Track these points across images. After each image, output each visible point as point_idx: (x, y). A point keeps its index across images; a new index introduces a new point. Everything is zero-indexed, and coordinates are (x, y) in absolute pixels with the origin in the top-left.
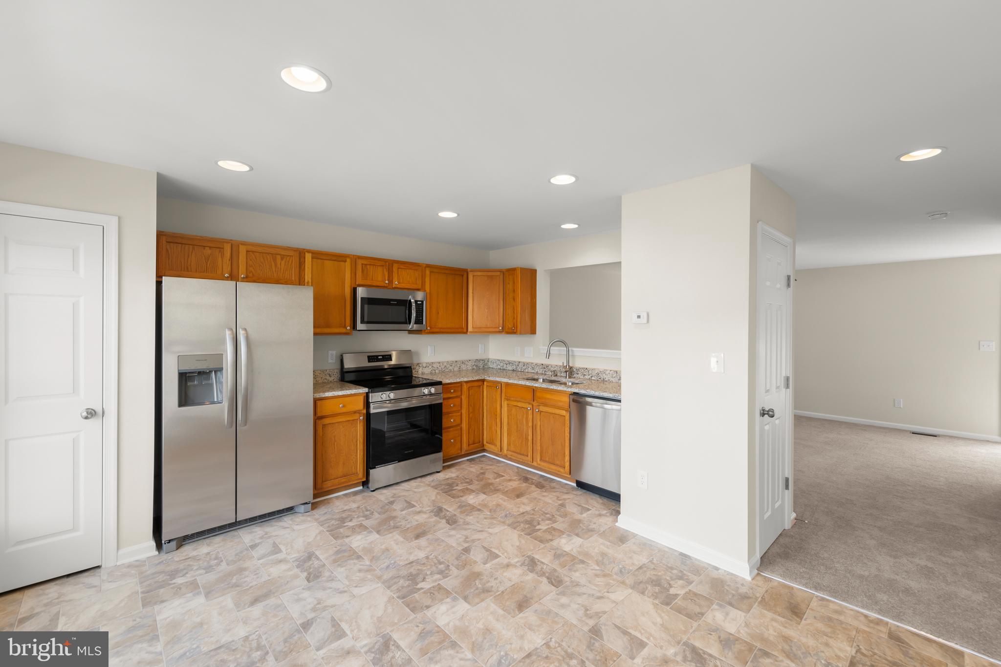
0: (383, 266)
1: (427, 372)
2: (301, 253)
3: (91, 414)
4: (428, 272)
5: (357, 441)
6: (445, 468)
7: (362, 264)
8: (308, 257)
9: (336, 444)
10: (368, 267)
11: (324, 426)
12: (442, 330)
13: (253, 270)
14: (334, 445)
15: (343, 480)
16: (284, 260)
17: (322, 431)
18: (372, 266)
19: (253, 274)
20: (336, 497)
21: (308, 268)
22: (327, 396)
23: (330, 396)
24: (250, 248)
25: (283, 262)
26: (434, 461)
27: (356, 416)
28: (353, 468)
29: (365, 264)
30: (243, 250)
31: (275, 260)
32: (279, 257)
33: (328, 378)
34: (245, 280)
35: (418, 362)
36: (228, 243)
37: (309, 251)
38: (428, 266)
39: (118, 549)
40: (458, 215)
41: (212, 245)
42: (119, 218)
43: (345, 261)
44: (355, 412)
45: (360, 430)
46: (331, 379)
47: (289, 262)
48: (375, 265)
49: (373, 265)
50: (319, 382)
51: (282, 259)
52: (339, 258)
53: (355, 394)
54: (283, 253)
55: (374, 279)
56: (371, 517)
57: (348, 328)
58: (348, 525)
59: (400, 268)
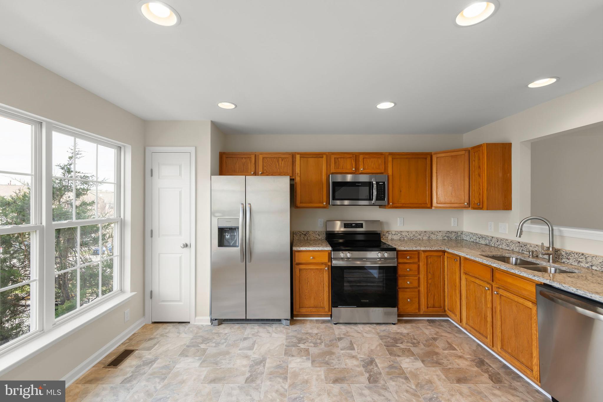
0: (351, 158)
1: (396, 239)
2: (293, 155)
3: (186, 246)
4: (390, 159)
5: (324, 285)
6: (399, 321)
7: (335, 158)
8: (298, 157)
9: (309, 283)
10: (340, 159)
11: (300, 270)
12: (404, 205)
13: (266, 169)
14: (308, 284)
15: (314, 310)
16: (283, 161)
17: (299, 273)
18: (342, 159)
19: (266, 171)
20: (311, 320)
21: (298, 164)
22: (301, 249)
23: (304, 250)
24: (265, 156)
25: (283, 162)
26: (389, 314)
27: (323, 267)
28: (322, 303)
29: (337, 158)
30: (261, 157)
31: (278, 161)
32: (280, 159)
33: (318, 237)
34: (262, 174)
35: (388, 230)
36: (253, 154)
37: (298, 154)
38: (391, 154)
39: (196, 316)
40: (395, 104)
41: (246, 157)
42: (196, 148)
43: (322, 157)
44: (322, 264)
45: (326, 278)
46: (320, 238)
47: (286, 162)
48: (345, 158)
49: (343, 158)
50: (312, 239)
51: (282, 160)
52: (318, 155)
53: (321, 250)
54: (283, 156)
55: (344, 168)
56: (318, 345)
57: (324, 203)
58: (299, 346)
59: (365, 158)
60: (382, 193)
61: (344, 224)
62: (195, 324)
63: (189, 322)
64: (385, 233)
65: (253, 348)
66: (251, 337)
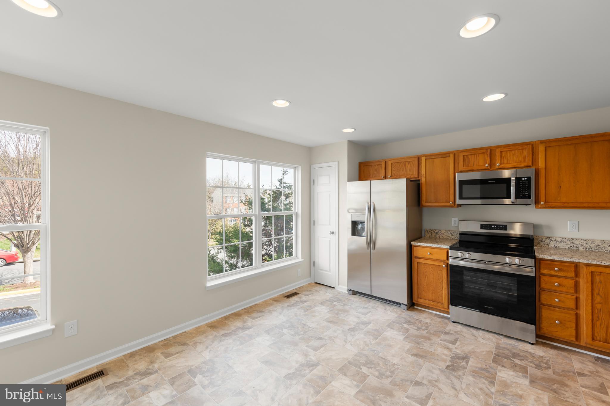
0: (484, 153)
2: (419, 158)
4: (542, 148)
5: (442, 281)
6: (537, 343)
7: (464, 156)
8: (423, 159)
9: (427, 277)
10: (470, 156)
11: (418, 263)
12: (565, 205)
13: (394, 172)
14: (426, 277)
15: (432, 303)
16: (410, 164)
17: (418, 266)
18: (473, 156)
19: (395, 175)
21: (423, 166)
23: (421, 245)
24: (392, 161)
25: (409, 165)
26: (524, 330)
27: (441, 264)
28: (440, 299)
29: (466, 155)
30: (389, 163)
31: (405, 165)
32: (407, 163)
33: (451, 236)
34: (391, 178)
35: (549, 236)
36: (384, 161)
37: (424, 156)
38: (542, 142)
39: (339, 285)
40: (506, 95)
41: (378, 164)
42: (338, 162)
43: (449, 156)
44: (441, 261)
45: (444, 275)
46: (453, 237)
47: (412, 164)
48: (476, 154)
49: (474, 154)
50: (444, 238)
51: (409, 164)
52: (444, 155)
53: (439, 248)
54: (409, 160)
55: (475, 165)
56: (420, 330)
57: (451, 203)
58: (403, 325)
59: (503, 151)
60: (525, 190)
61: (481, 224)
62: (338, 290)
63: (335, 288)
64: (544, 239)
65: (366, 315)
66: (370, 308)
